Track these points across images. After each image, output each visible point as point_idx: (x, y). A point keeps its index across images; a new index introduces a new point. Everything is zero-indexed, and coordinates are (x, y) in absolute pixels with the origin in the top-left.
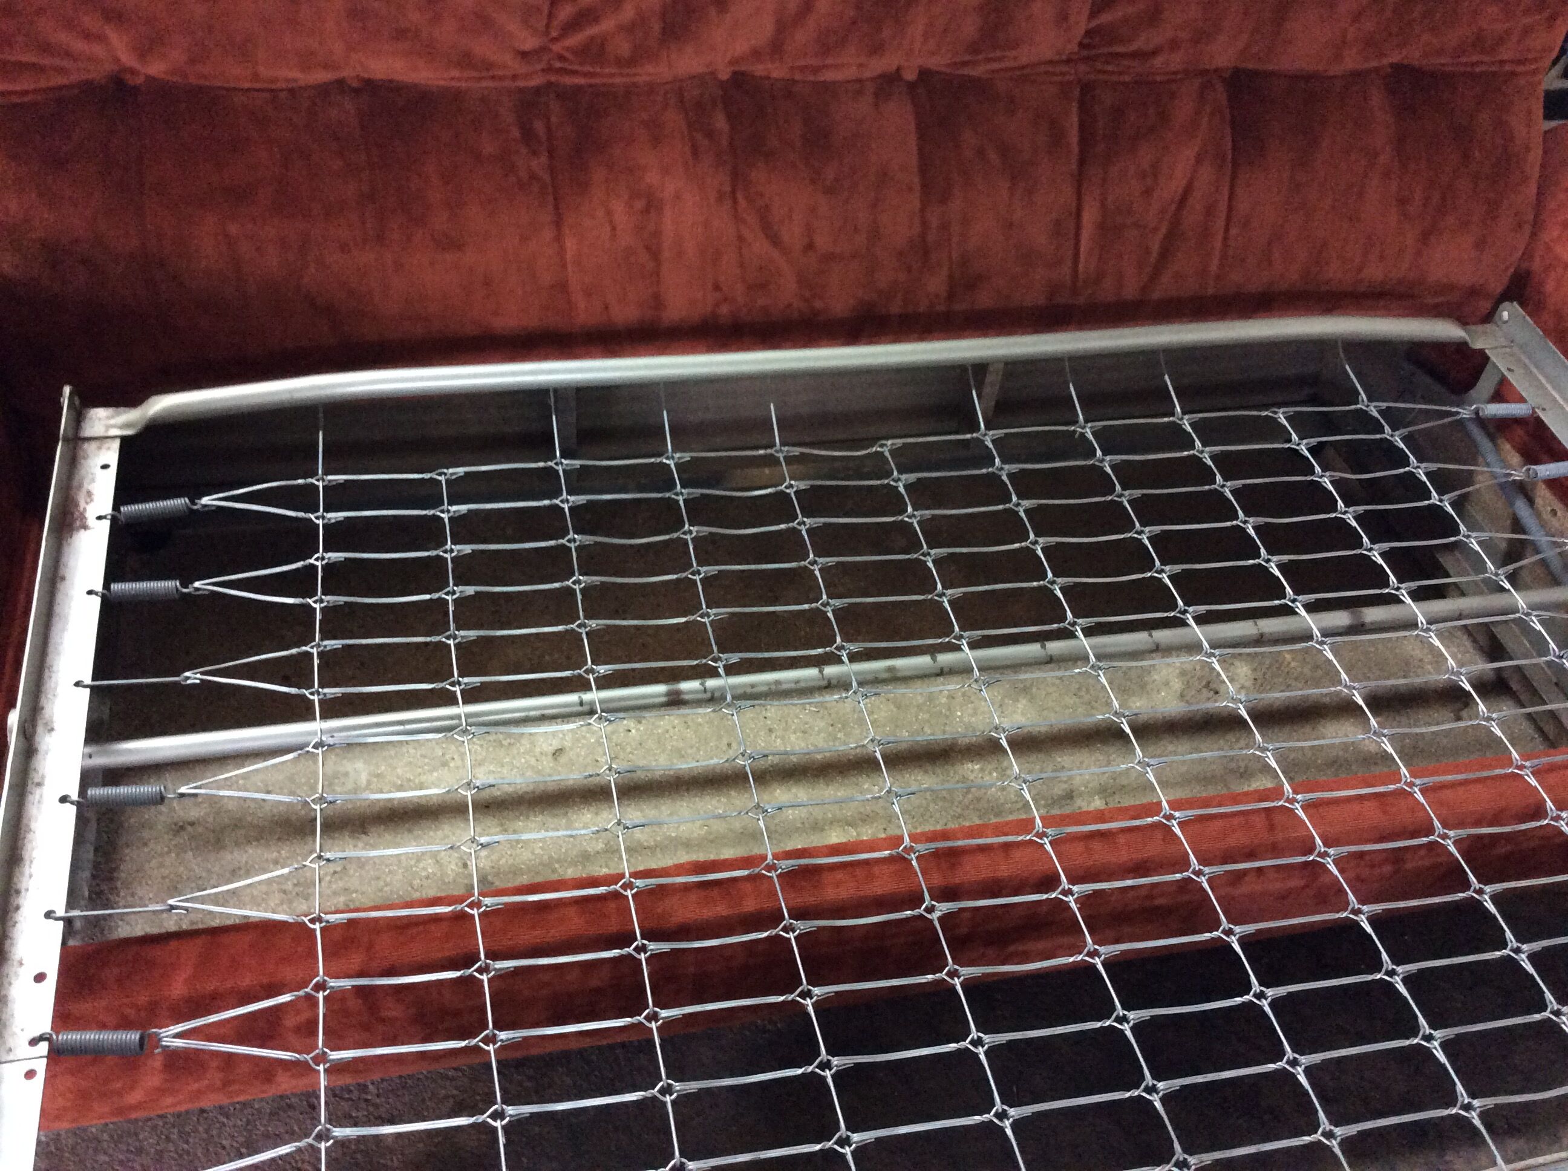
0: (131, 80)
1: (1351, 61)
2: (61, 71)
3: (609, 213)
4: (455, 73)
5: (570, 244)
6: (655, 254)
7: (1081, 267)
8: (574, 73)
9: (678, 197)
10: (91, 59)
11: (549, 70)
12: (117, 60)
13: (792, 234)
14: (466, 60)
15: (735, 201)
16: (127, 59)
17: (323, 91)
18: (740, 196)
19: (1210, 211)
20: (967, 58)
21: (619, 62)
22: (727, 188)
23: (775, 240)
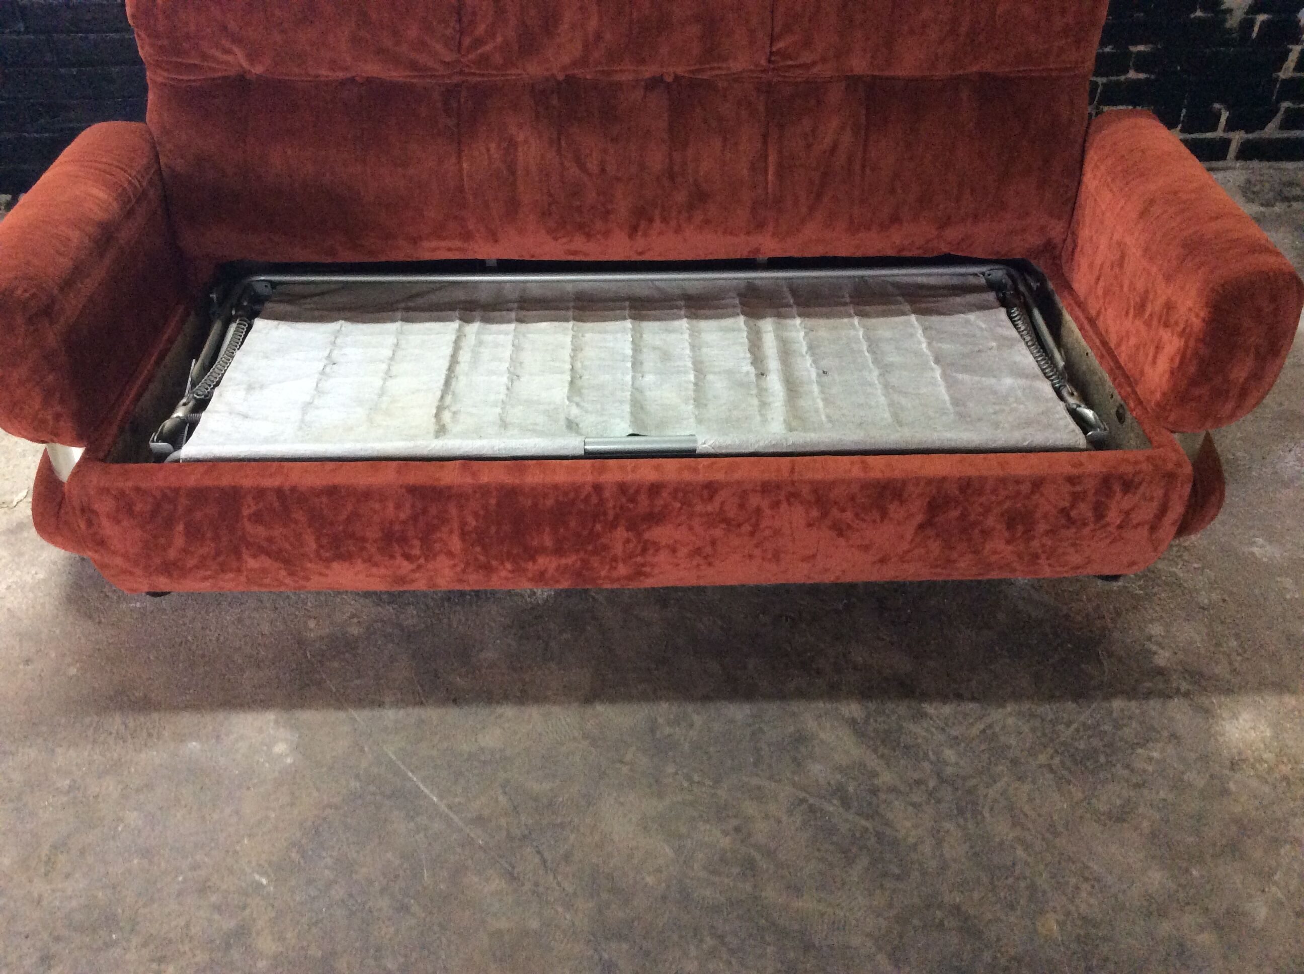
0: (248, 77)
1: (943, 71)
2: (214, 70)
3: (488, 150)
4: (407, 73)
5: (465, 165)
6: (513, 173)
7: (770, 191)
8: (474, 74)
9: (526, 141)
10: (227, 63)
11: (461, 73)
12: (241, 66)
13: (593, 165)
14: (414, 65)
15: (560, 144)
16: (246, 65)
17: (343, 83)
18: (563, 143)
19: (850, 160)
20: (698, 67)
21: (496, 68)
22: (555, 136)
23: (582, 167)
